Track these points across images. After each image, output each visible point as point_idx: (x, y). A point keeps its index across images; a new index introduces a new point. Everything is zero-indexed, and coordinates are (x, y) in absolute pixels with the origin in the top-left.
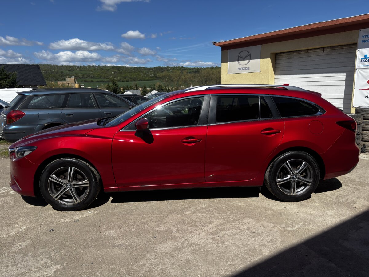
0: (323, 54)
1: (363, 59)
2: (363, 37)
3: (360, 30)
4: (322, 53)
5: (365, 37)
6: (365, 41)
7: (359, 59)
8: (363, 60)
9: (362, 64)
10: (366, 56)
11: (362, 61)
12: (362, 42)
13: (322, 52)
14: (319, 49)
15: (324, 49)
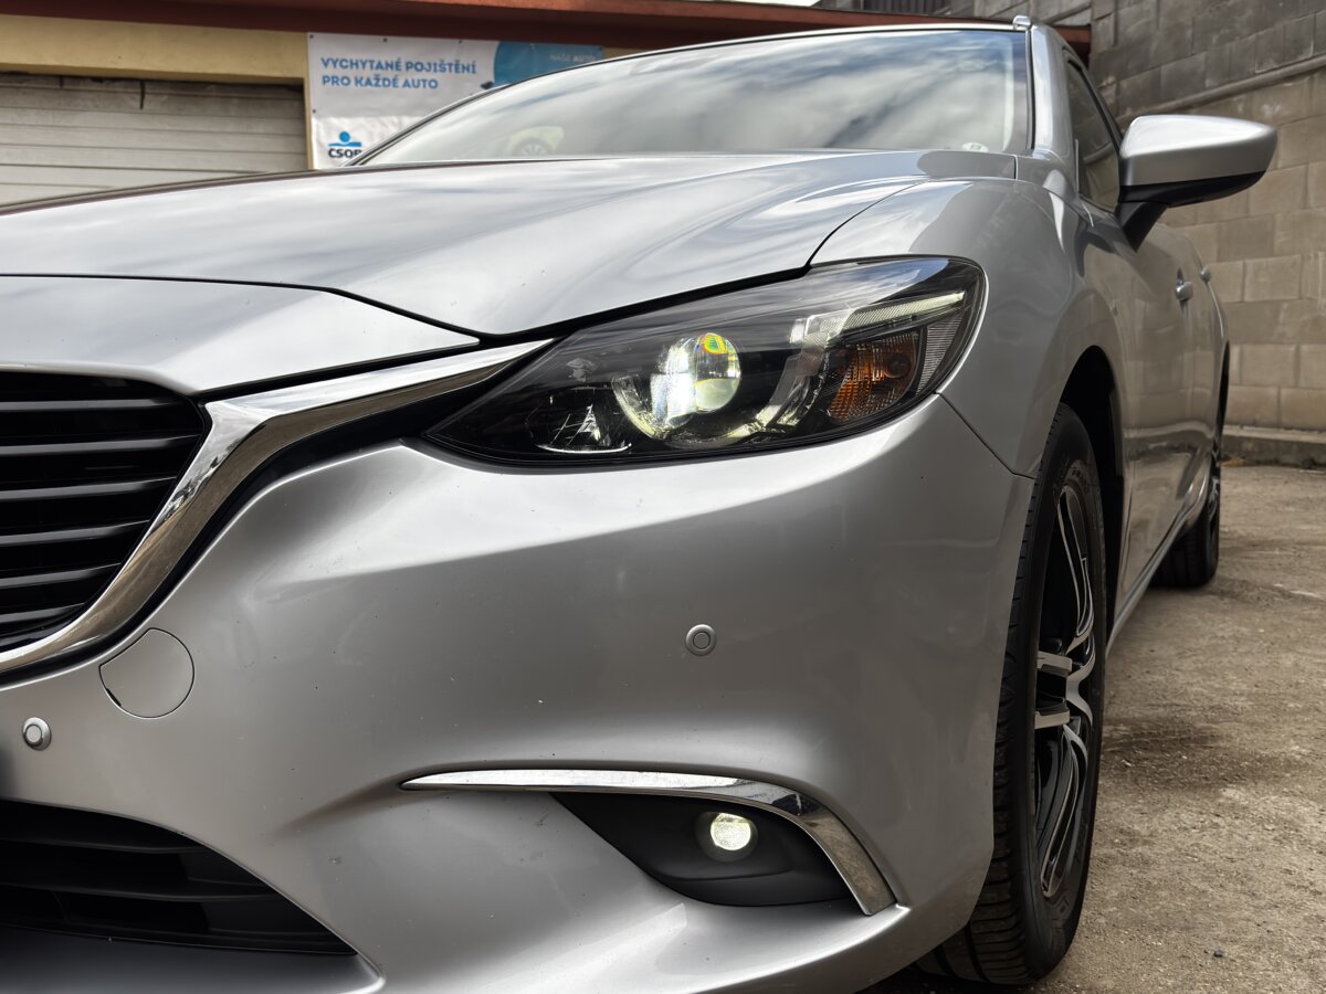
0: (142, 106)
1: (337, 148)
2: (326, 64)
3: (309, 34)
4: (137, 105)
5: (330, 63)
6: (335, 80)
7: (320, 144)
8: (338, 151)
9: (333, 162)
10: (344, 136)
11: (334, 153)
12: (324, 82)
13: (138, 97)
14: (117, 84)
15: (143, 88)
